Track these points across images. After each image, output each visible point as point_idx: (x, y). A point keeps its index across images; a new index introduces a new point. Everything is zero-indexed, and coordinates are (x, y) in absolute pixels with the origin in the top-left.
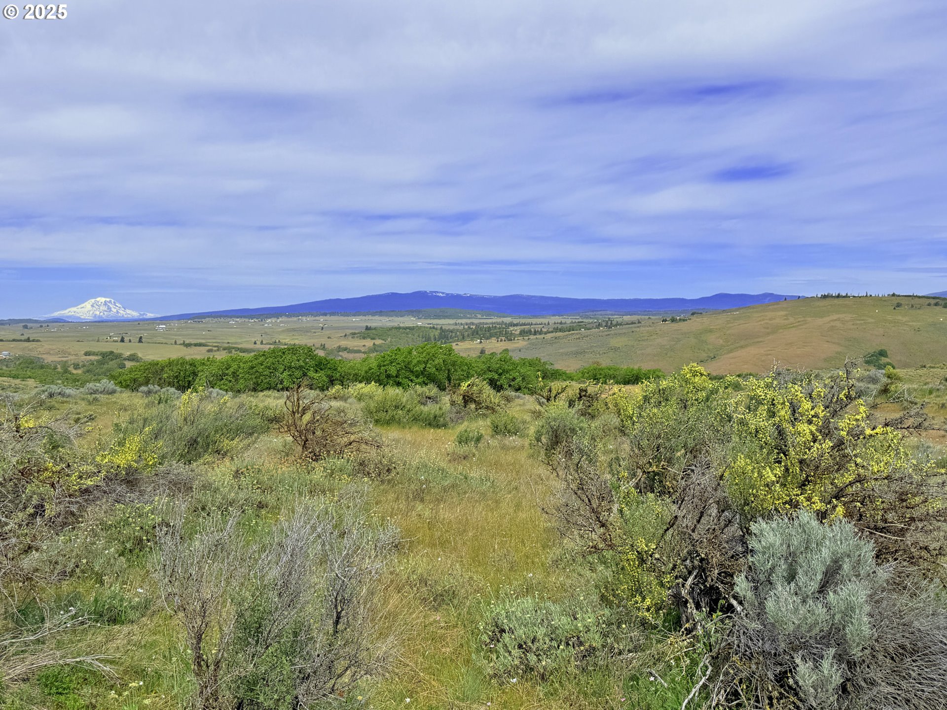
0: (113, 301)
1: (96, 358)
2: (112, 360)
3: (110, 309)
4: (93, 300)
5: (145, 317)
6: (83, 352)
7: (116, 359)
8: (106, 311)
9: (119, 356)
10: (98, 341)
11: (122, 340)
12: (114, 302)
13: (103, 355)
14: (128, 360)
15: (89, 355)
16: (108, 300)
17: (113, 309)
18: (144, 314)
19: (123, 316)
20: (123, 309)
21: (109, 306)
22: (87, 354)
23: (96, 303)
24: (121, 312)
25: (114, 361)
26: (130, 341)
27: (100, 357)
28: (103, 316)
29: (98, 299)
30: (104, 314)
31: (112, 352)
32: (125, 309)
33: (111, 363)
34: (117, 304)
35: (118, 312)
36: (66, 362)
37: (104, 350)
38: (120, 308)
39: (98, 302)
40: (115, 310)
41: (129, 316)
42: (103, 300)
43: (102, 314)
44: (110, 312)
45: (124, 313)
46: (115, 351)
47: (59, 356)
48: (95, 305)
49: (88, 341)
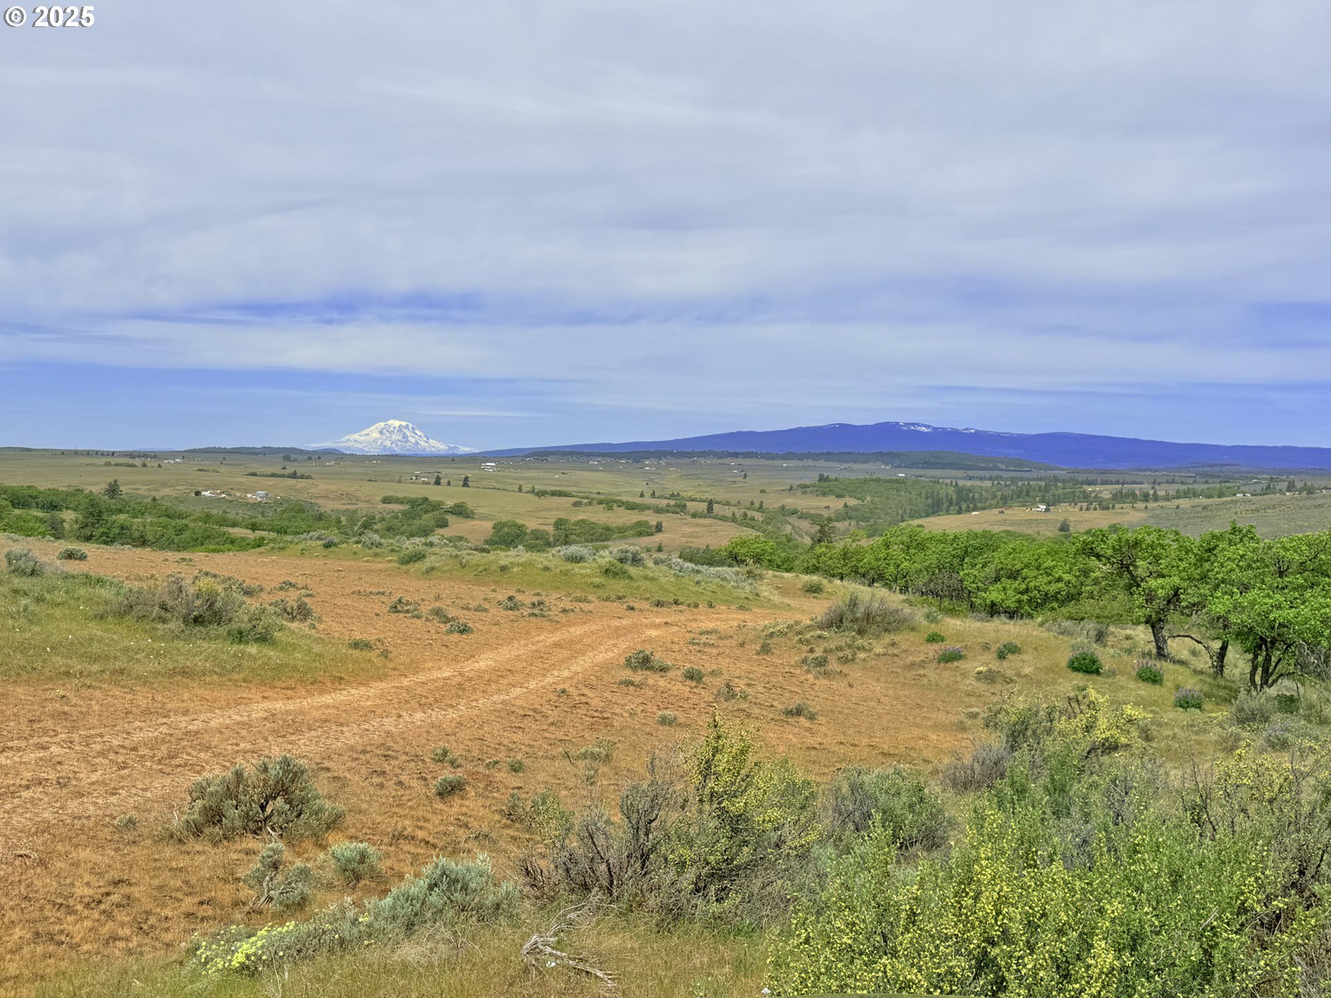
0: (411, 426)
1: (402, 507)
2: (427, 512)
3: (405, 437)
4: (382, 424)
5: (455, 451)
6: (379, 498)
7: (433, 510)
8: (400, 441)
9: (437, 506)
10: (400, 481)
11: (438, 482)
12: (413, 428)
13: (414, 503)
14: (452, 513)
15: (390, 503)
16: (404, 424)
17: (410, 439)
18: (455, 447)
19: (424, 449)
20: (425, 439)
21: (404, 433)
22: (386, 500)
23: (387, 427)
24: (422, 443)
25: (430, 515)
26: (449, 484)
27: (407, 507)
28: (396, 449)
29: (390, 422)
30: (397, 445)
31: (426, 500)
32: (428, 439)
33: (425, 517)
34: (416, 432)
35: (417, 443)
36: (354, 512)
37: (413, 496)
38: (420, 437)
39: (390, 426)
40: (413, 440)
41: (433, 449)
42: (397, 423)
43: (394, 445)
44: (406, 442)
45: (426, 445)
46: (431, 498)
47: (343, 502)
48: (385, 431)
49: (382, 481)
